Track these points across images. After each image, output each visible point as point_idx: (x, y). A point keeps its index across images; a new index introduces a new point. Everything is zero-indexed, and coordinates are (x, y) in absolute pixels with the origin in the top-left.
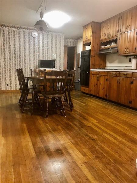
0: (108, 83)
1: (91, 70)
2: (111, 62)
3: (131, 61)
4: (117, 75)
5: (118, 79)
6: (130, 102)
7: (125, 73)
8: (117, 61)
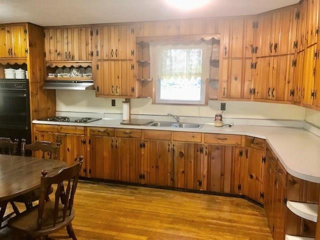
0: (88, 149)
1: (34, 122)
2: (68, 104)
3: (115, 106)
4: (108, 134)
5: (112, 141)
6: (142, 177)
7: (128, 131)
8: (84, 102)
